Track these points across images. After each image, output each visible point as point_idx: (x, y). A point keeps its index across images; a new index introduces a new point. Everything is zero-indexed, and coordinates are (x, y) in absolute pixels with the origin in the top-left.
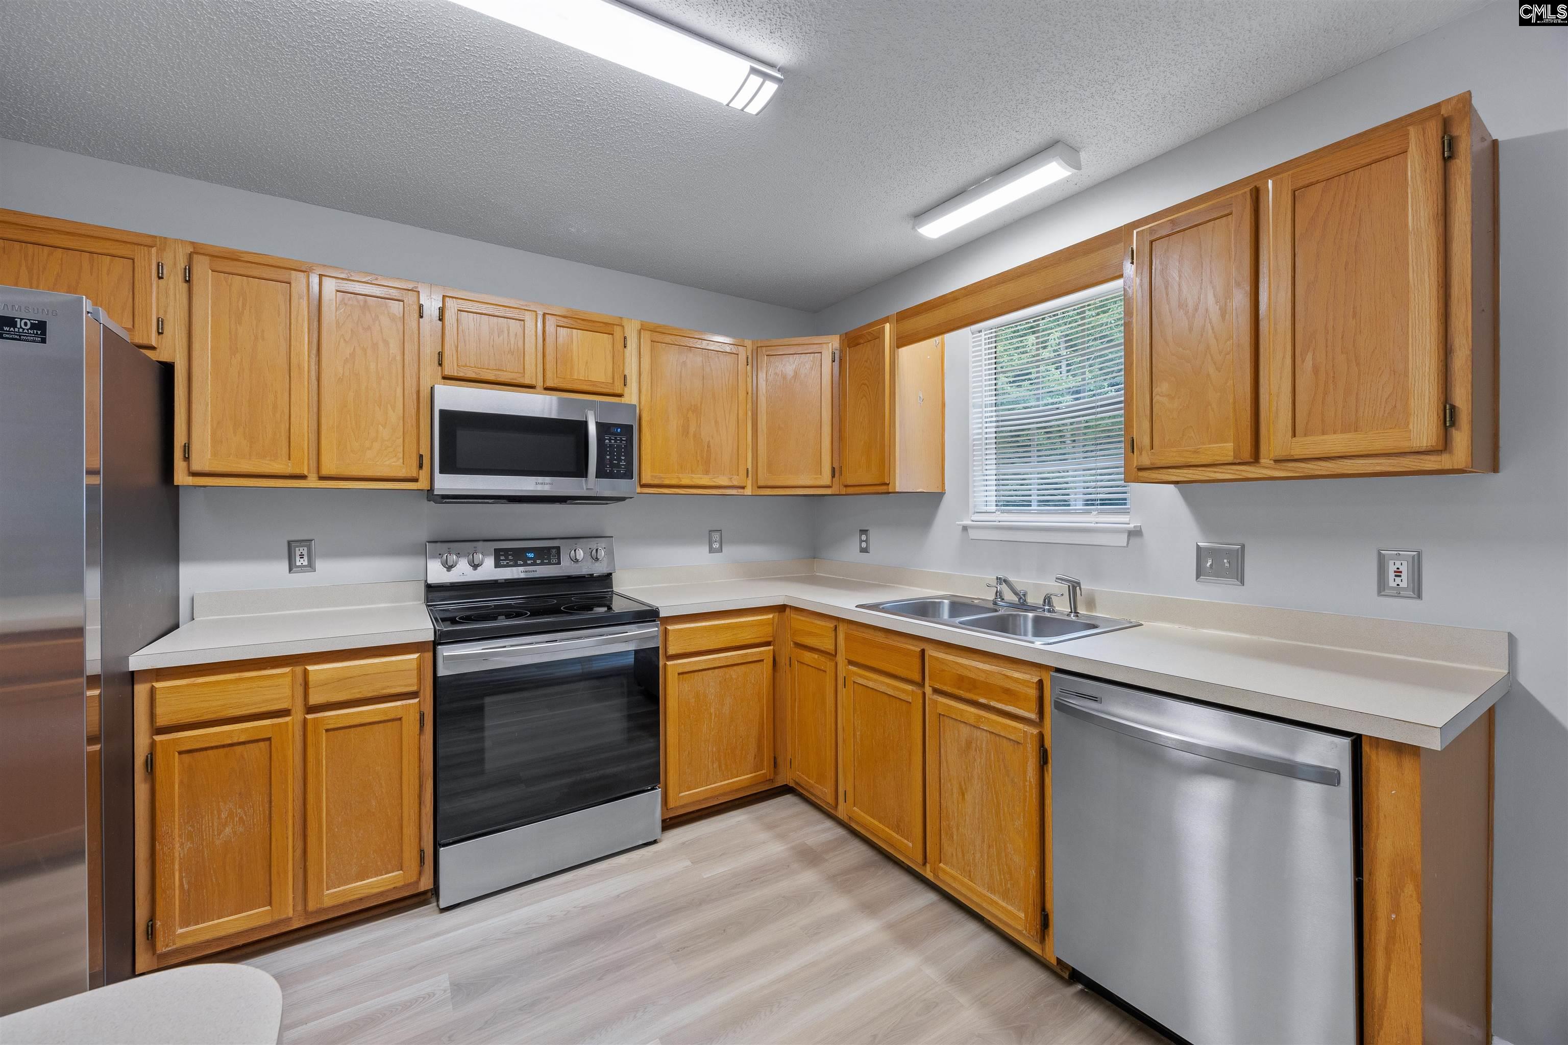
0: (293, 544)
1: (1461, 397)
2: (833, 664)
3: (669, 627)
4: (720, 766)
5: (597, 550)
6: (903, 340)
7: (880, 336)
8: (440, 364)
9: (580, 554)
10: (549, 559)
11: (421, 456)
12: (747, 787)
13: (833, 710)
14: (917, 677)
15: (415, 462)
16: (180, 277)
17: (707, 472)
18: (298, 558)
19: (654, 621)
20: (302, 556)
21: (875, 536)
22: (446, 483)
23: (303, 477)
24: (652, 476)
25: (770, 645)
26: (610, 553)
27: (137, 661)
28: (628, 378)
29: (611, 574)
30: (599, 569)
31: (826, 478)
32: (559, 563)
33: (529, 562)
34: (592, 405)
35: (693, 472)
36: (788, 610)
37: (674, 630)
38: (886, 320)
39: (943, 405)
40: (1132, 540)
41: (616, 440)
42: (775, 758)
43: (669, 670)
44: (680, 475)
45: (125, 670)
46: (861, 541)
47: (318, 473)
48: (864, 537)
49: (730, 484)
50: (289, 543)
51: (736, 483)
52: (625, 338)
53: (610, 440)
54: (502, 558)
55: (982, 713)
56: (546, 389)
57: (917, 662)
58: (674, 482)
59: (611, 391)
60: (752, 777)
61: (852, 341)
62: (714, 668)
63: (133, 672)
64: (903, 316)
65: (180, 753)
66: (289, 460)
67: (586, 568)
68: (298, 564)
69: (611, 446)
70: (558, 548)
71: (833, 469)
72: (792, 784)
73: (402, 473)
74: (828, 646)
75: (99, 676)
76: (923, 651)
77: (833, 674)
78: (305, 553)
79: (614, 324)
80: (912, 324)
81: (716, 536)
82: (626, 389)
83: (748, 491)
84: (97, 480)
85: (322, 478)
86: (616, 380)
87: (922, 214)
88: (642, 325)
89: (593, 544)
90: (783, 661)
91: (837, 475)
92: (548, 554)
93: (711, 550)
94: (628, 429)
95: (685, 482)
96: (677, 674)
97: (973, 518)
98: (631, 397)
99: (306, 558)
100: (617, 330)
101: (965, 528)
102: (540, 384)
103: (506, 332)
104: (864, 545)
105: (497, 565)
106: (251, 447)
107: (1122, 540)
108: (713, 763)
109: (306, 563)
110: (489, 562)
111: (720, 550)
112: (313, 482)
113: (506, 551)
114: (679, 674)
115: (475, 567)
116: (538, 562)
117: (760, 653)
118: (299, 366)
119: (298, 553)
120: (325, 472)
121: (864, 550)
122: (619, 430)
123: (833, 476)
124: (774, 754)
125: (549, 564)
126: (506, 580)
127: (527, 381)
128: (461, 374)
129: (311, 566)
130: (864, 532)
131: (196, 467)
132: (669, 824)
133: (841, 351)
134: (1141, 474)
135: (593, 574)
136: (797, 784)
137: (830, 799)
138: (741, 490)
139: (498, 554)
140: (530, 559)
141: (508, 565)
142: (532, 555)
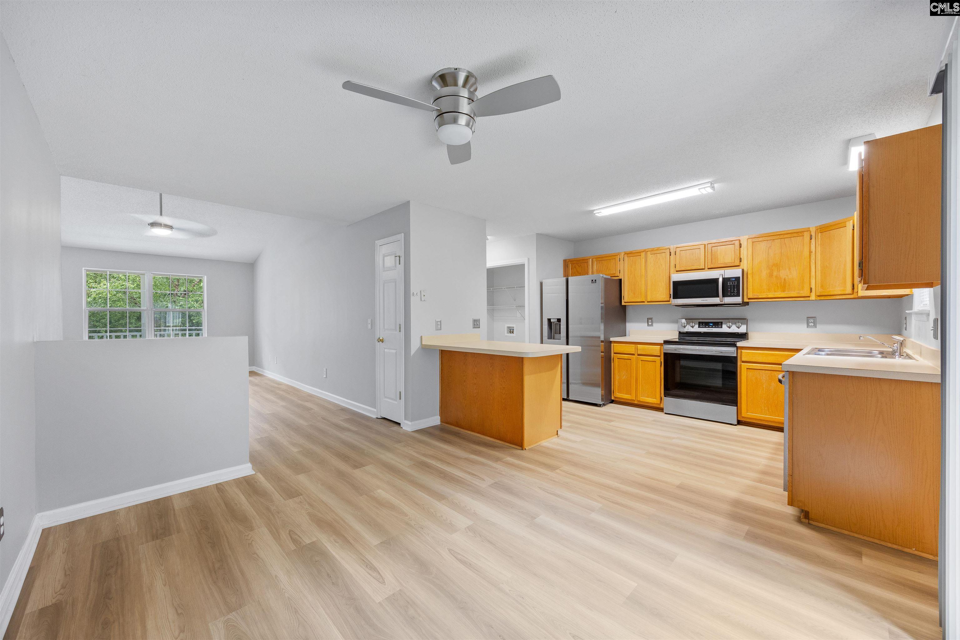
3: (741, 351)
8: (675, 267)
9: (730, 325)
10: (718, 326)
11: (670, 294)
15: (669, 296)
16: (622, 260)
17: (784, 291)
19: (735, 347)
23: (644, 302)
24: (749, 295)
27: (612, 339)
28: (742, 258)
29: (748, 333)
30: (739, 331)
31: (849, 290)
32: (723, 328)
33: (711, 327)
34: (721, 272)
35: (775, 292)
37: (744, 352)
41: (732, 283)
43: (742, 367)
44: (768, 294)
45: (609, 340)
49: (800, 296)
50: (647, 319)
51: (802, 295)
53: (730, 283)
54: (701, 325)
56: (708, 269)
59: (734, 265)
62: (765, 370)
63: (611, 341)
65: (617, 358)
66: (642, 298)
67: (733, 330)
69: (730, 286)
70: (720, 323)
71: (853, 285)
73: (666, 300)
75: (603, 341)
78: (651, 321)
81: (812, 320)
82: (741, 263)
84: (603, 305)
85: (648, 302)
86: (736, 261)
92: (717, 324)
93: (808, 326)
94: (739, 279)
95: (770, 296)
96: (746, 369)
102: (706, 267)
103: (694, 254)
104: (906, 326)
105: (700, 327)
106: (634, 296)
108: (764, 407)
109: (651, 324)
110: (697, 326)
111: (815, 326)
112: (646, 303)
113: (702, 323)
114: (747, 369)
115: (693, 327)
116: (714, 327)
118: (643, 275)
119: (649, 322)
120: (649, 300)
121: (906, 329)
122: (734, 280)
123: (853, 289)
125: (720, 327)
126: (704, 332)
127: (701, 268)
128: (681, 270)
129: (652, 325)
130: (905, 318)
131: (625, 301)
135: (737, 333)
138: (808, 298)
139: (700, 323)
140: (711, 325)
141: (703, 327)
142: (712, 324)
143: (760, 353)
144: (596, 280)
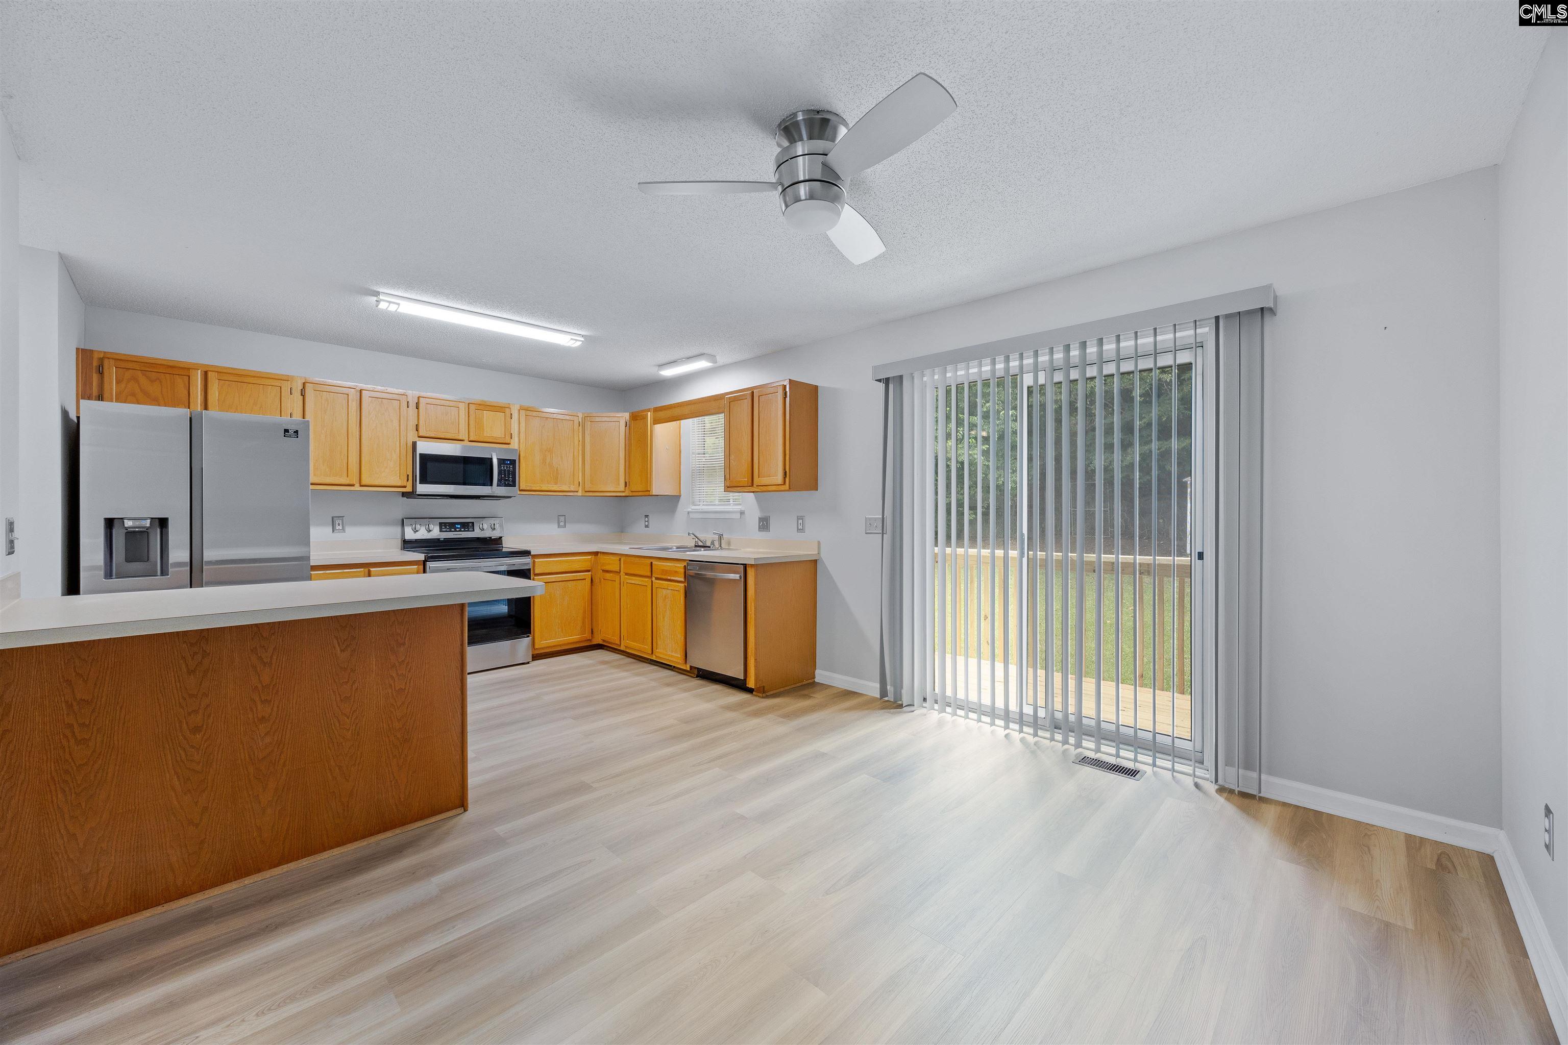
0: (335, 518)
1: (787, 470)
2: (619, 577)
3: (536, 560)
4: (562, 630)
5: (494, 524)
6: (656, 421)
7: (645, 418)
8: (417, 430)
9: (485, 526)
10: (468, 528)
11: (408, 475)
12: (577, 642)
13: (619, 598)
14: (649, 574)
15: (406, 478)
16: (300, 394)
17: (556, 483)
18: (337, 526)
19: (528, 556)
20: (339, 524)
21: (651, 518)
22: (422, 488)
23: (353, 485)
24: (526, 486)
25: (589, 572)
26: (501, 526)
28: (513, 435)
29: (501, 537)
30: (495, 535)
31: (622, 487)
32: (474, 531)
33: (457, 530)
34: (494, 450)
35: (548, 484)
36: (599, 554)
37: (538, 562)
38: (649, 410)
39: (680, 452)
40: (742, 516)
41: (507, 467)
42: (592, 630)
44: (541, 485)
46: (646, 521)
47: (360, 483)
48: (646, 519)
49: (570, 490)
50: (333, 518)
51: (572, 489)
52: (511, 414)
53: (504, 467)
54: (444, 527)
55: (669, 583)
56: (470, 441)
57: (648, 568)
58: (538, 488)
59: (504, 442)
60: (578, 638)
61: (636, 417)
62: (560, 581)
64: (656, 410)
66: (348, 477)
67: (488, 533)
68: (337, 528)
69: (505, 470)
70: (473, 523)
71: (626, 483)
72: (601, 643)
73: (399, 484)
74: (617, 569)
76: (652, 563)
77: (619, 582)
78: (341, 523)
79: (505, 407)
80: (661, 414)
81: (562, 519)
82: (512, 440)
83: (580, 494)
85: (361, 486)
86: (507, 436)
87: (662, 366)
88: (520, 407)
89: (492, 521)
90: (596, 581)
91: (628, 485)
92: (467, 526)
93: (559, 526)
94: (513, 462)
95: (544, 488)
97: (692, 508)
98: (514, 445)
99: (341, 525)
100: (507, 410)
101: (688, 513)
102: (466, 438)
103: (451, 413)
104: (647, 523)
105: (441, 531)
106: (330, 472)
107: (738, 516)
108: (558, 628)
109: (341, 528)
110: (436, 529)
111: (564, 526)
112: (357, 488)
113: (446, 524)
115: (429, 531)
116: (462, 530)
117: (584, 575)
118: (352, 433)
119: (337, 523)
120: (363, 483)
121: (647, 526)
122: (509, 462)
123: (626, 486)
124: (592, 626)
125: (468, 531)
127: (460, 438)
128: (428, 435)
129: (343, 529)
130: (647, 516)
132: (536, 657)
133: (630, 421)
134: (728, 489)
135: (491, 537)
136: (604, 641)
137: (618, 642)
138: (576, 493)
139: (441, 525)
140: (458, 528)
141: (446, 531)
142: (459, 526)
143: (553, 561)
144: (296, 432)
